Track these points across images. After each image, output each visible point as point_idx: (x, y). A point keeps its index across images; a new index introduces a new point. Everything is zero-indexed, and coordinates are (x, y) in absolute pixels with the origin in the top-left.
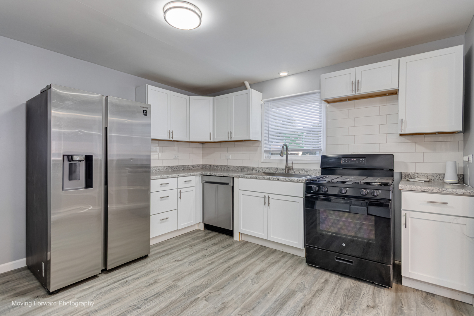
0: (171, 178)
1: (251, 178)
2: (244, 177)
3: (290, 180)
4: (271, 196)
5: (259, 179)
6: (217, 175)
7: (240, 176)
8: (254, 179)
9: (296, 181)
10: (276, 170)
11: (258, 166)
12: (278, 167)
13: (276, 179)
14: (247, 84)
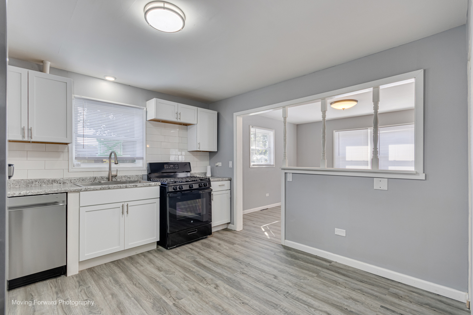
1: (101, 189)
2: (89, 189)
3: (148, 185)
5: (113, 189)
7: (81, 189)
8: (106, 189)
9: (154, 185)
10: (93, 179)
11: (62, 177)
13: (134, 186)
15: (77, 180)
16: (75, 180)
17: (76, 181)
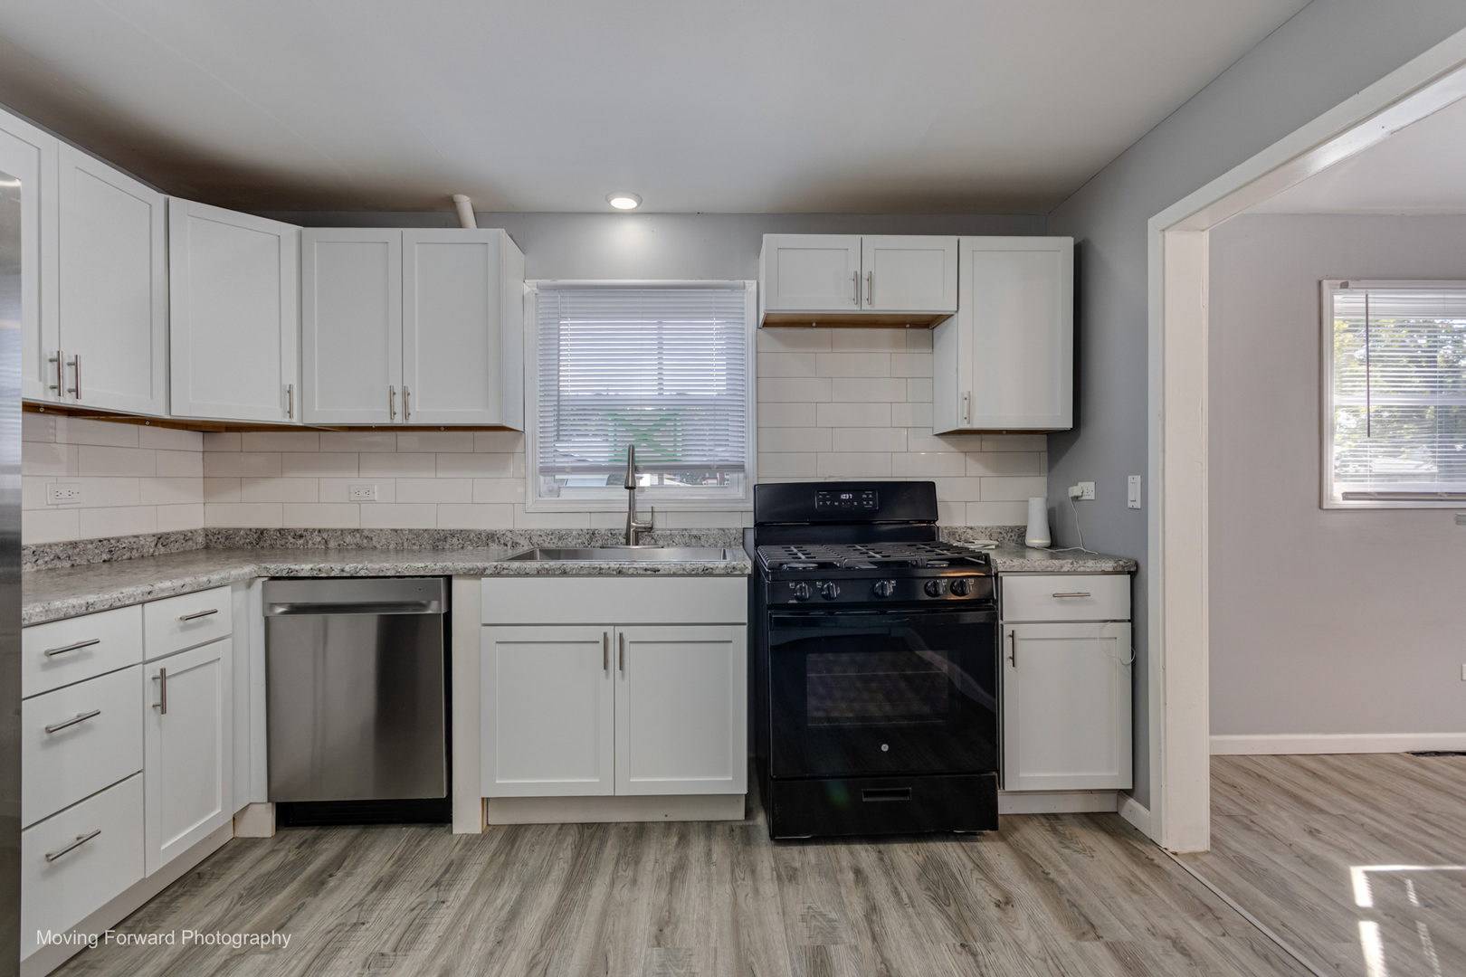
0: (111, 608)
1: (539, 573)
2: (506, 571)
3: (700, 570)
4: (630, 634)
5: (578, 575)
6: (362, 573)
7: (485, 569)
8: (554, 575)
9: (723, 572)
10: (587, 537)
11: (510, 528)
12: (593, 527)
13: (646, 570)
14: (465, 205)
15: (545, 538)
16: (540, 536)
17: (544, 541)
